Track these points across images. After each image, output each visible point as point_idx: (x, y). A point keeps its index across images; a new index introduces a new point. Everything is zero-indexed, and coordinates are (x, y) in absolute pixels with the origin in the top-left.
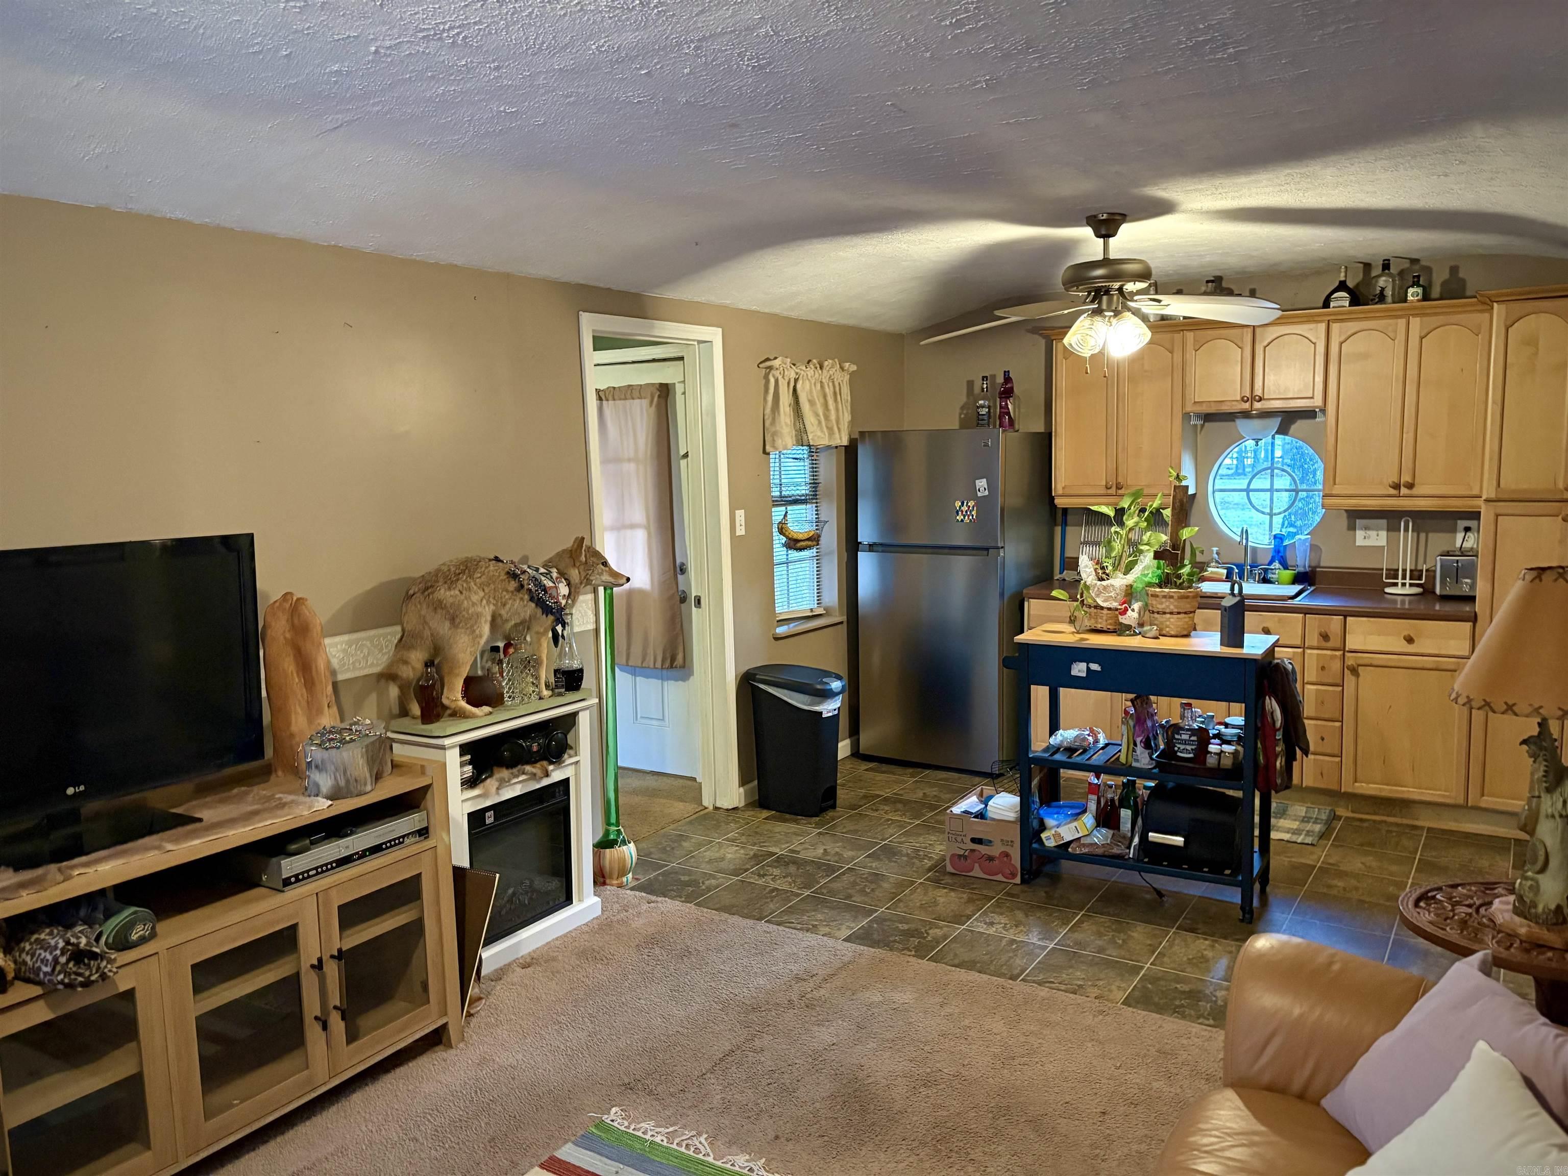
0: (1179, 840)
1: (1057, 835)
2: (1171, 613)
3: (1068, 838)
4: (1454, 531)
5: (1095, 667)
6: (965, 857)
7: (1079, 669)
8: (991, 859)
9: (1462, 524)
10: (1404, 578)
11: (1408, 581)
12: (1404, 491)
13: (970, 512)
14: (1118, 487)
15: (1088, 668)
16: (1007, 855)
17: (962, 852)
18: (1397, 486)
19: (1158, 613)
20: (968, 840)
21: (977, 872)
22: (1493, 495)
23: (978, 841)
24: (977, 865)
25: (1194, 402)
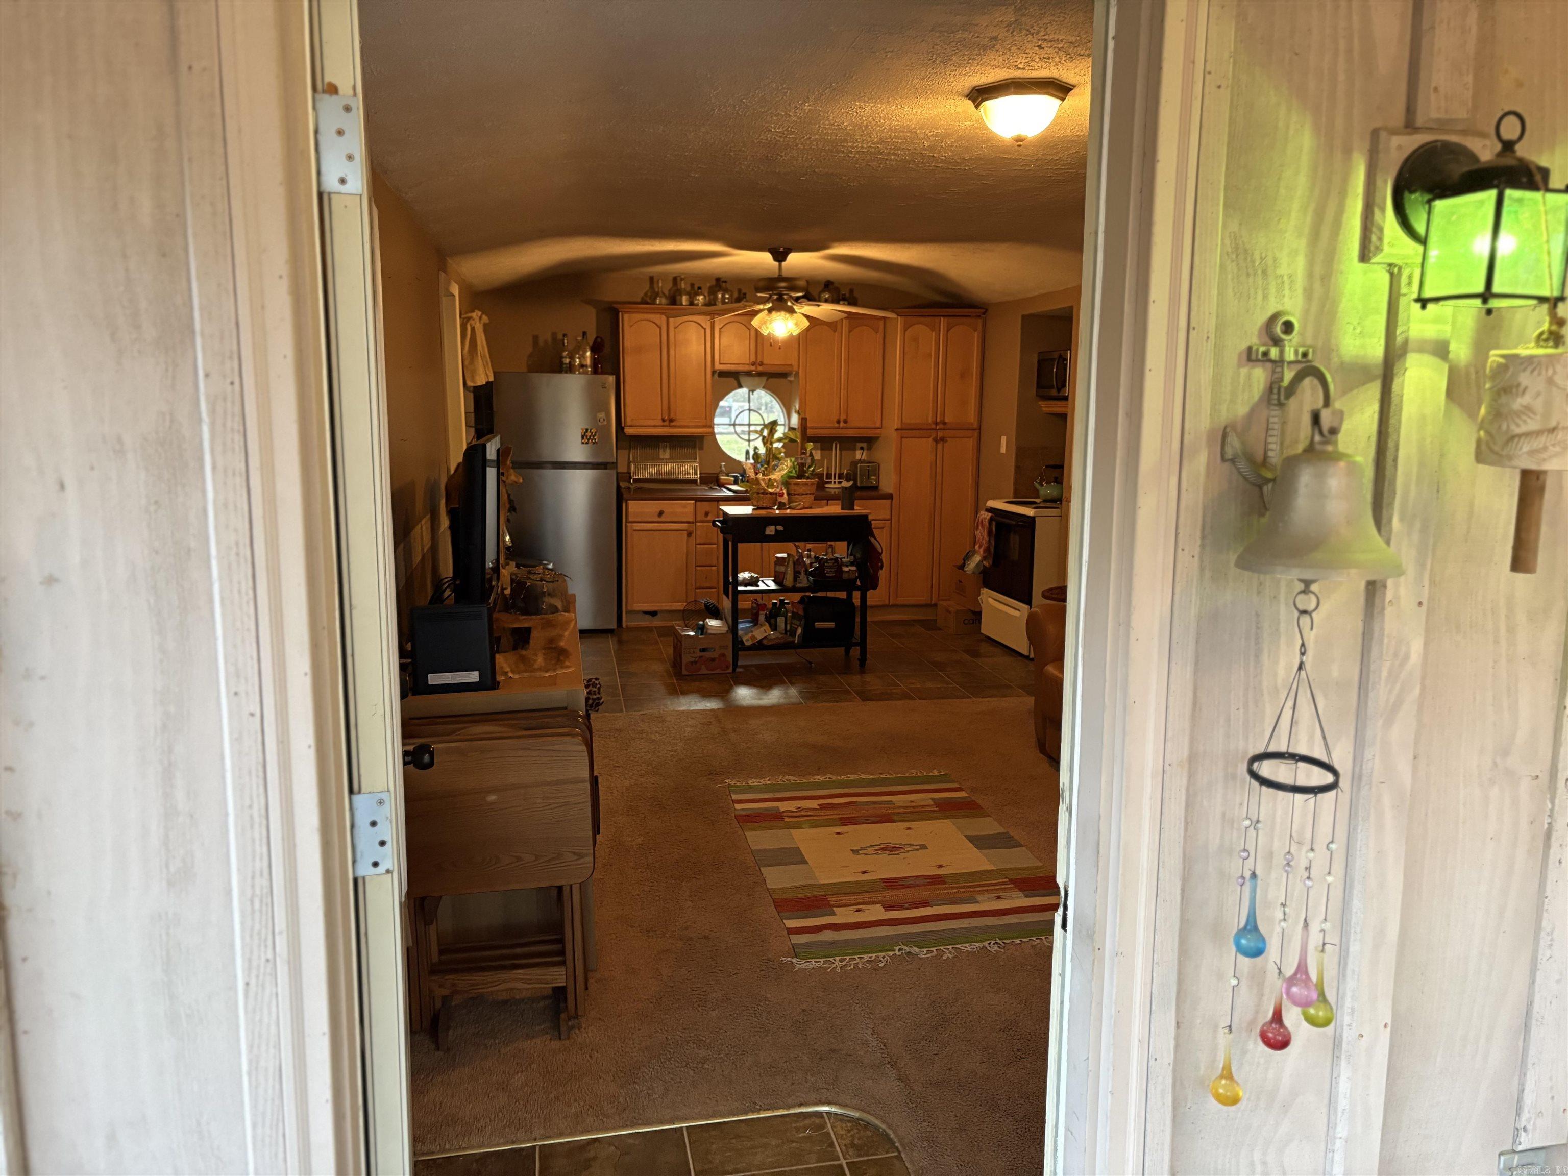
0: (831, 625)
1: (753, 637)
2: (807, 494)
3: (759, 637)
4: (855, 449)
5: (780, 528)
6: (695, 662)
7: (770, 530)
8: (713, 660)
9: (860, 445)
12: (842, 424)
13: (594, 437)
14: (671, 420)
15: (776, 529)
16: (723, 655)
17: (693, 660)
18: (839, 422)
19: (799, 494)
20: (698, 651)
21: (704, 671)
22: (900, 426)
23: (703, 650)
24: (703, 667)
25: (720, 364)
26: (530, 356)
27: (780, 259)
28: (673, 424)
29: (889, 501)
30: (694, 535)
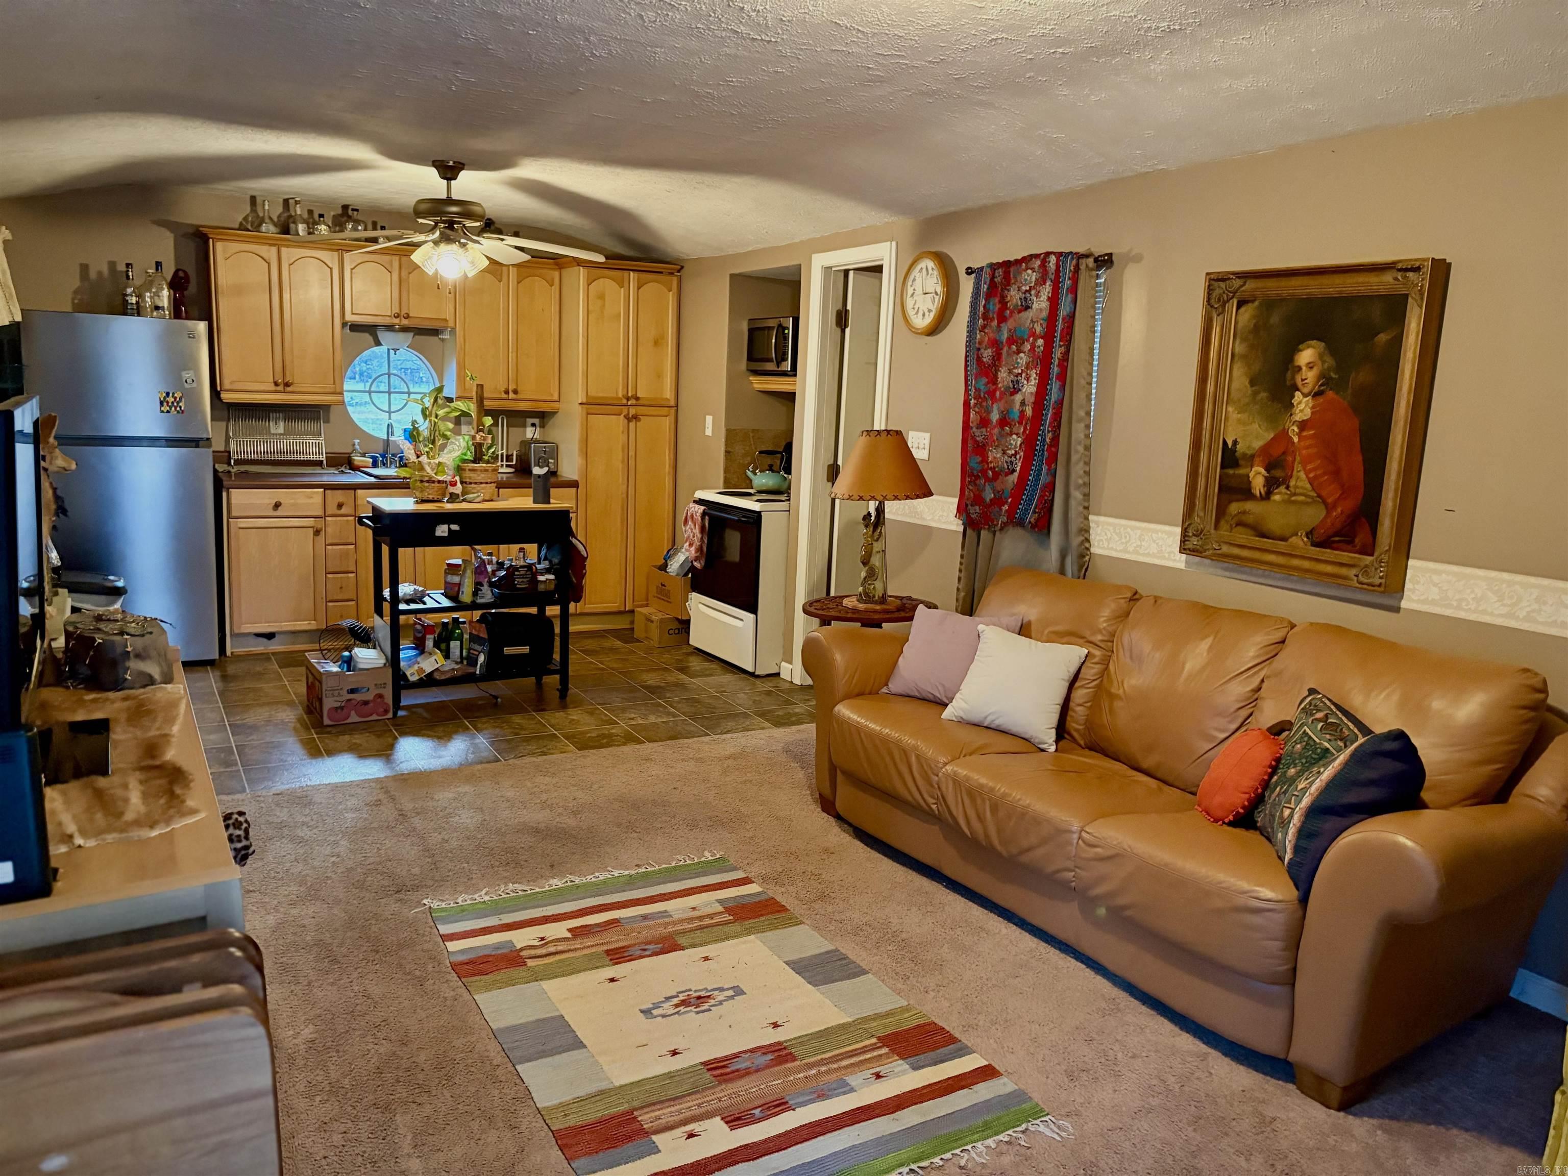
0: (526, 649)
1: (421, 670)
3: (428, 670)
4: (524, 426)
5: (455, 527)
6: (342, 708)
7: (442, 530)
8: (366, 703)
9: (530, 421)
10: (502, 461)
11: (505, 463)
12: (511, 395)
13: (178, 403)
14: (287, 385)
15: (449, 529)
16: (380, 696)
17: (338, 704)
18: (507, 392)
20: (344, 692)
21: (354, 718)
22: (584, 401)
23: (352, 691)
24: (353, 713)
25: (353, 314)
26: (76, 292)
27: (449, 176)
28: (288, 389)
29: (574, 489)
30: (323, 533)
